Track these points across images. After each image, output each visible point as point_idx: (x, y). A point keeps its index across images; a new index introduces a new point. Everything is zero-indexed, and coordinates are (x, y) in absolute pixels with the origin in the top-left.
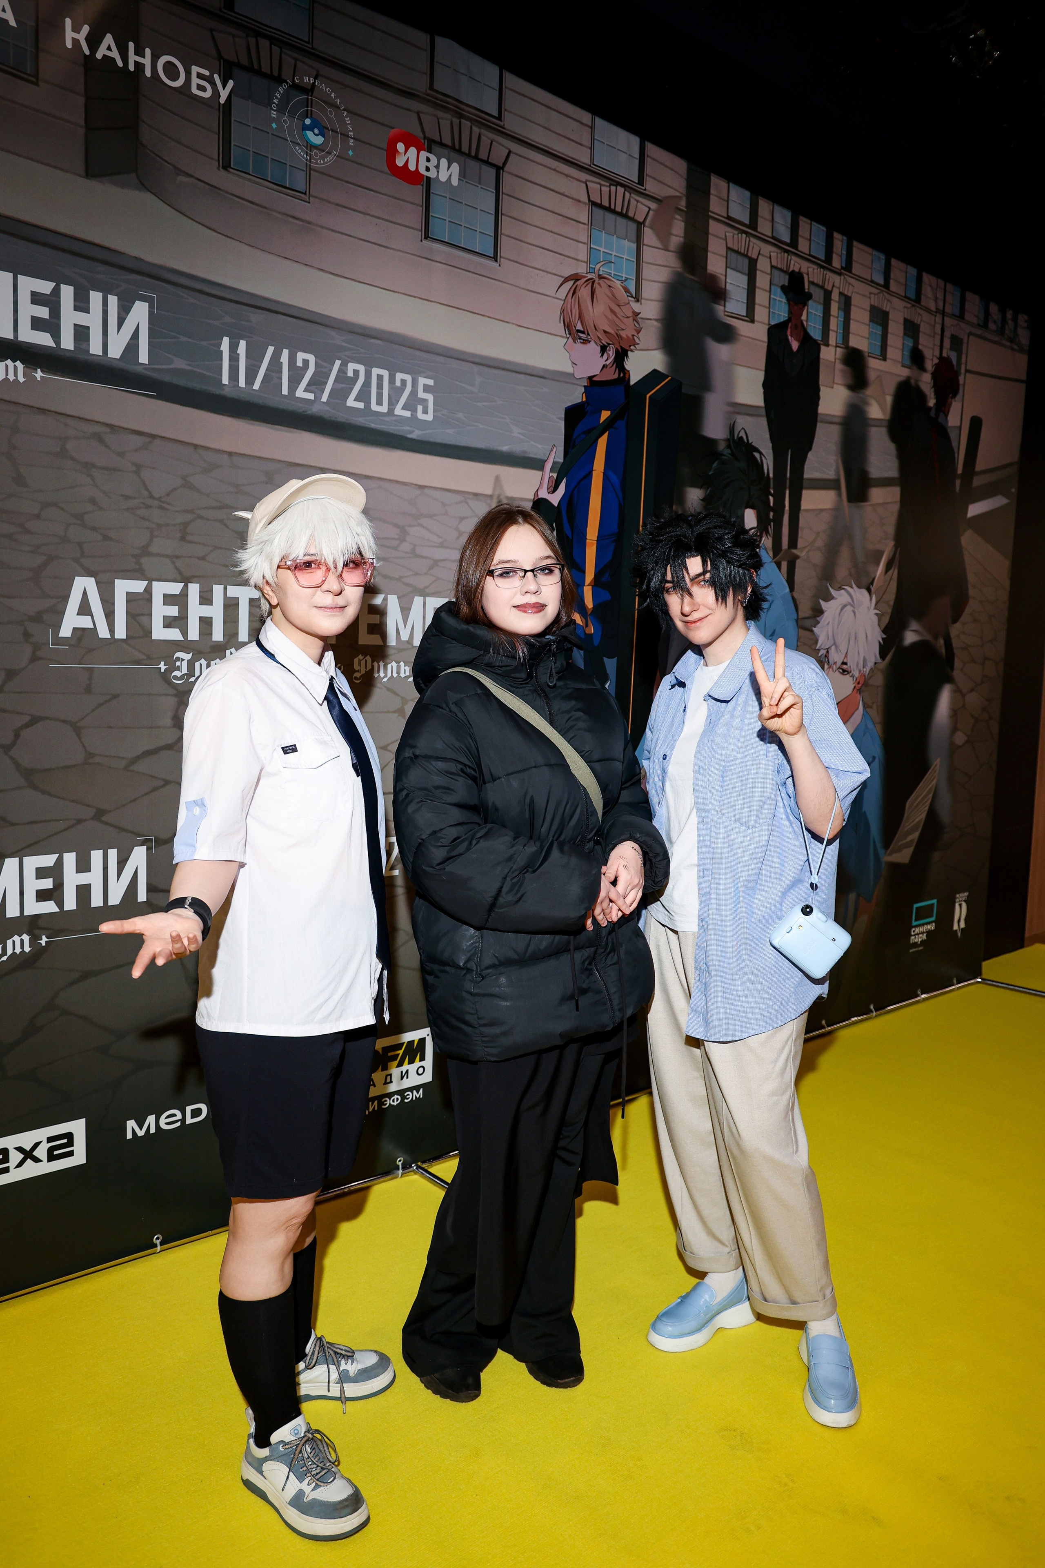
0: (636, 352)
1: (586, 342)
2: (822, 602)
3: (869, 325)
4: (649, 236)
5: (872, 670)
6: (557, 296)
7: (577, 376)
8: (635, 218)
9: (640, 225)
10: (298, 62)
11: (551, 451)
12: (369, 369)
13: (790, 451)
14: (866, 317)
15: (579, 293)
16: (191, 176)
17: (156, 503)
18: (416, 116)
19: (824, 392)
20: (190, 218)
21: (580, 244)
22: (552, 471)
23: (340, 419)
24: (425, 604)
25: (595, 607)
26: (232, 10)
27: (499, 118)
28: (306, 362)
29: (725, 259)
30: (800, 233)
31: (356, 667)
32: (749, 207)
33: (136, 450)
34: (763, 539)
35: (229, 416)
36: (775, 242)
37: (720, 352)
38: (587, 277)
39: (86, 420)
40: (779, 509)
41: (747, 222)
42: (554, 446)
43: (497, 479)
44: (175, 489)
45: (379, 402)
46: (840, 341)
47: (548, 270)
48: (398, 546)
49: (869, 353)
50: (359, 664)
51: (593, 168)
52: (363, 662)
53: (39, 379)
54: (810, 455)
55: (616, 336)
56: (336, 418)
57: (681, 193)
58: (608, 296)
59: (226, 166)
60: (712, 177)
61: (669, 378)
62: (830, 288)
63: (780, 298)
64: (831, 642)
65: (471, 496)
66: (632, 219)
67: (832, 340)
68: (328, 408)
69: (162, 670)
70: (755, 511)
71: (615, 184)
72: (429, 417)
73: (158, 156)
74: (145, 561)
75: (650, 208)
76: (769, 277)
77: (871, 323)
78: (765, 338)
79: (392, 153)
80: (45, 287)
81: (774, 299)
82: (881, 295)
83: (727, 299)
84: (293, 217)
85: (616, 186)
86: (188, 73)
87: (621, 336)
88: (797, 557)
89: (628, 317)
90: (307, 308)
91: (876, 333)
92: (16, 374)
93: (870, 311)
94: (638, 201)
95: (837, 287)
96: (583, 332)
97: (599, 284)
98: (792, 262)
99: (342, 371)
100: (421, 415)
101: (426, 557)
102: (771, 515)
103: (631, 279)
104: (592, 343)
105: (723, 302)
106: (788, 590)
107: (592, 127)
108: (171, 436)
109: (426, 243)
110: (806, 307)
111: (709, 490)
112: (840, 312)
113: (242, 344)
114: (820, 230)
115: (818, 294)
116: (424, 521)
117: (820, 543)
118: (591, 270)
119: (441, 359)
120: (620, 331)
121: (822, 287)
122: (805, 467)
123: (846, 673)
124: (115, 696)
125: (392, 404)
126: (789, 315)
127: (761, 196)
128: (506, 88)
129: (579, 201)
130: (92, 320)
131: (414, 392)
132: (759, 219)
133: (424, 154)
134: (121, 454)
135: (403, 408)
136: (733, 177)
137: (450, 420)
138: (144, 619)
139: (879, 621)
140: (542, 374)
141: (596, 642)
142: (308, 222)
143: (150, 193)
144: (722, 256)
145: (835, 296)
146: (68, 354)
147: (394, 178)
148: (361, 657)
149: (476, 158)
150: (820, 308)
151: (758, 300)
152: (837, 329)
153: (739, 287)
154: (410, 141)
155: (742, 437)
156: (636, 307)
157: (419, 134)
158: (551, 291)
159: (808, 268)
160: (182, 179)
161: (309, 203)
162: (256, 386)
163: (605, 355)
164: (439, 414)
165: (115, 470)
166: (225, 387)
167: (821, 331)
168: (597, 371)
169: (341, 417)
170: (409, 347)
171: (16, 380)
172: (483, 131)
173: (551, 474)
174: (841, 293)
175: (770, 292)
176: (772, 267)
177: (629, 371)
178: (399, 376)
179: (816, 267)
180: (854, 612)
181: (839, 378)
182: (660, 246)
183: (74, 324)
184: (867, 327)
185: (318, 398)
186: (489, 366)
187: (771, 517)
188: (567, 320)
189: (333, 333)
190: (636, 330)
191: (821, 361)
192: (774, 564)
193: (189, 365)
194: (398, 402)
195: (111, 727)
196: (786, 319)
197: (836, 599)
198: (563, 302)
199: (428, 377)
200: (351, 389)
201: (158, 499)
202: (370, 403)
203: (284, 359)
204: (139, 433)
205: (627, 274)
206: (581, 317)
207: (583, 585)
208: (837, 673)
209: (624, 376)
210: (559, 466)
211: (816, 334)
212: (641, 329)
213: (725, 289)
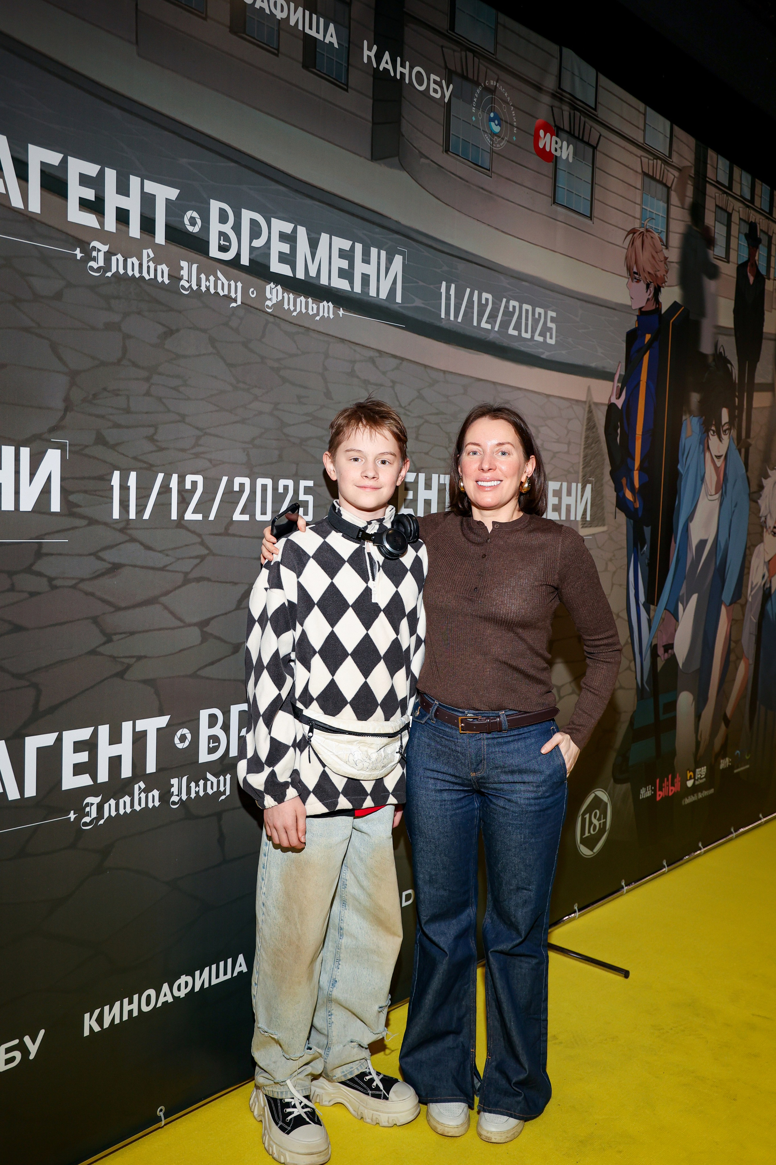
0: (666, 288)
1: (638, 281)
2: (763, 480)
4: (674, 199)
6: (623, 246)
7: (634, 308)
8: (667, 184)
9: (669, 188)
10: (488, 70)
11: (618, 366)
12: (521, 305)
13: (747, 362)
15: (635, 243)
16: (427, 158)
18: (551, 109)
20: (427, 190)
21: (637, 205)
22: (618, 382)
23: (505, 344)
25: (639, 487)
26: (453, 30)
27: (595, 109)
28: (487, 300)
29: (714, 214)
30: (756, 192)
32: (728, 172)
33: (393, 370)
34: (732, 431)
35: (445, 342)
36: (742, 199)
37: (711, 286)
38: (640, 231)
39: (368, 347)
40: (740, 408)
41: (727, 185)
42: (620, 362)
43: (589, 389)
44: (413, 400)
45: (526, 332)
47: (620, 226)
51: (645, 146)
53: (341, 316)
54: (759, 366)
55: (655, 276)
56: (503, 343)
57: (692, 164)
58: (651, 245)
59: (447, 151)
60: (709, 151)
61: (683, 308)
62: (771, 235)
63: (744, 243)
64: (768, 510)
65: (574, 402)
66: (665, 185)
67: (772, 276)
68: (498, 336)
70: (728, 409)
71: (656, 157)
72: (552, 342)
73: (410, 143)
75: (674, 176)
76: (738, 227)
78: (734, 274)
79: (537, 138)
80: (346, 244)
81: (741, 244)
83: (715, 245)
84: (482, 188)
85: (657, 159)
86: (429, 79)
87: (658, 276)
88: (750, 445)
89: (661, 261)
90: (491, 260)
92: (328, 313)
94: (668, 171)
96: (637, 274)
97: (646, 236)
98: (751, 215)
99: (507, 307)
100: (549, 341)
101: (549, 450)
102: (736, 412)
103: (664, 232)
104: (642, 281)
105: (712, 248)
106: (744, 471)
107: (645, 114)
108: (413, 359)
109: (554, 207)
110: (758, 250)
111: (703, 393)
113: (453, 286)
114: (766, 188)
117: (763, 433)
118: (642, 225)
119: (560, 296)
120: (657, 273)
121: (766, 233)
123: (775, 535)
125: (534, 332)
126: (749, 256)
127: (736, 165)
128: (600, 86)
129: (636, 172)
130: (371, 270)
131: (545, 323)
132: (734, 182)
133: (554, 138)
134: (384, 373)
135: (539, 335)
136: (721, 152)
137: (565, 343)
140: (615, 307)
141: (640, 514)
142: (490, 192)
143: (405, 173)
144: (712, 212)
146: (358, 296)
147: (538, 157)
149: (582, 140)
150: (766, 249)
151: (732, 245)
153: (722, 235)
154: (547, 129)
155: (721, 353)
156: (666, 252)
157: (552, 124)
158: (619, 242)
159: (760, 219)
160: (423, 160)
161: (491, 177)
162: (460, 320)
163: (649, 291)
164: (559, 339)
165: (381, 385)
166: (443, 320)
168: (643, 304)
169: (505, 342)
170: (544, 288)
171: (329, 317)
172: (586, 119)
173: (618, 385)
176: (740, 219)
177: (661, 303)
178: (538, 310)
179: (763, 218)
182: (679, 205)
183: (362, 273)
185: (493, 327)
186: (586, 301)
187: (736, 414)
188: (629, 265)
189: (502, 277)
190: (666, 271)
191: (766, 292)
192: (737, 451)
193: (423, 303)
194: (536, 329)
196: (747, 259)
197: (771, 477)
198: (627, 251)
199: (552, 311)
200: (511, 321)
201: (404, 408)
202: (521, 331)
203: (475, 298)
204: (395, 357)
205: (662, 228)
206: (636, 262)
207: (634, 470)
208: (771, 535)
209: (659, 307)
210: (622, 378)
211: (763, 272)
212: (668, 269)
213: (714, 237)
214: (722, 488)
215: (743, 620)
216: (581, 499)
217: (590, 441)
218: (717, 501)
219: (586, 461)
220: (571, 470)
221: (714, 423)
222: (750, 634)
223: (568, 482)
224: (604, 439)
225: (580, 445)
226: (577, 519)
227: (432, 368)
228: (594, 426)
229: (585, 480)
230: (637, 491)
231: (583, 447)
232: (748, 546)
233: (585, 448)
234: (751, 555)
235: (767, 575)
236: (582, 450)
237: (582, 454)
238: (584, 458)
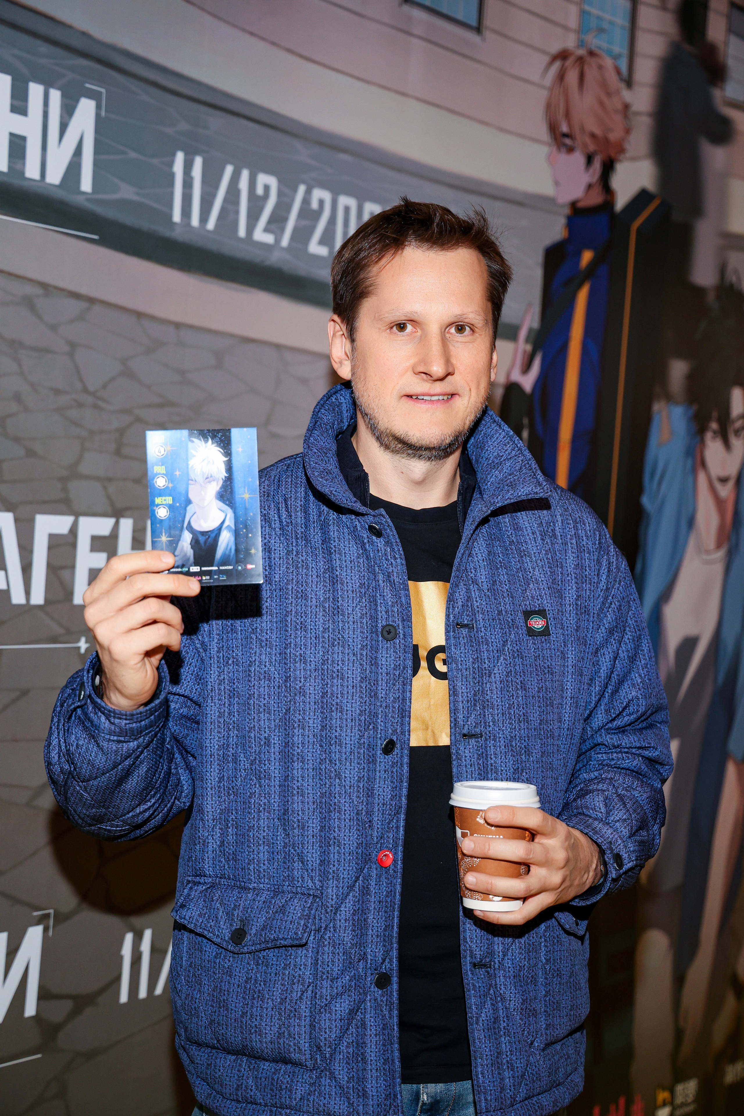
1: (570, 150)
6: (543, 84)
7: (560, 201)
11: (527, 313)
12: (336, 197)
15: (566, 78)
17: (89, 400)
21: (571, 5)
23: (300, 273)
28: (267, 188)
33: (71, 322)
35: (179, 269)
37: (714, 158)
38: (577, 54)
39: (18, 277)
42: (530, 304)
44: (112, 379)
47: (536, 45)
55: (603, 139)
56: (297, 271)
58: (597, 82)
68: (287, 256)
69: (83, 651)
74: (73, 486)
83: (727, 79)
87: (609, 141)
89: (618, 112)
90: (274, 109)
96: (568, 137)
97: (589, 63)
99: (306, 201)
103: (623, 55)
104: (577, 151)
105: (721, 85)
108: (112, 301)
109: (407, 8)
113: (198, 162)
118: (581, 44)
120: (608, 133)
124: (25, 693)
130: (28, 126)
134: (54, 328)
138: (65, 574)
153: (741, 60)
156: (627, 95)
158: (535, 76)
162: (211, 225)
163: (591, 169)
165: (47, 351)
166: (175, 227)
168: (579, 194)
169: (302, 269)
173: (525, 347)
177: (615, 192)
178: (369, 207)
183: (11, 135)
185: (278, 240)
188: (552, 119)
189: (298, 145)
190: (625, 131)
193: (137, 194)
195: (15, 741)
198: (549, 93)
200: (315, 227)
201: (93, 394)
203: (244, 184)
204: (76, 296)
205: (620, 47)
209: (609, 199)
210: (533, 334)
212: (631, 127)
213: (725, 65)
214: (730, 537)
218: (719, 562)
221: (714, 415)
227: (152, 318)
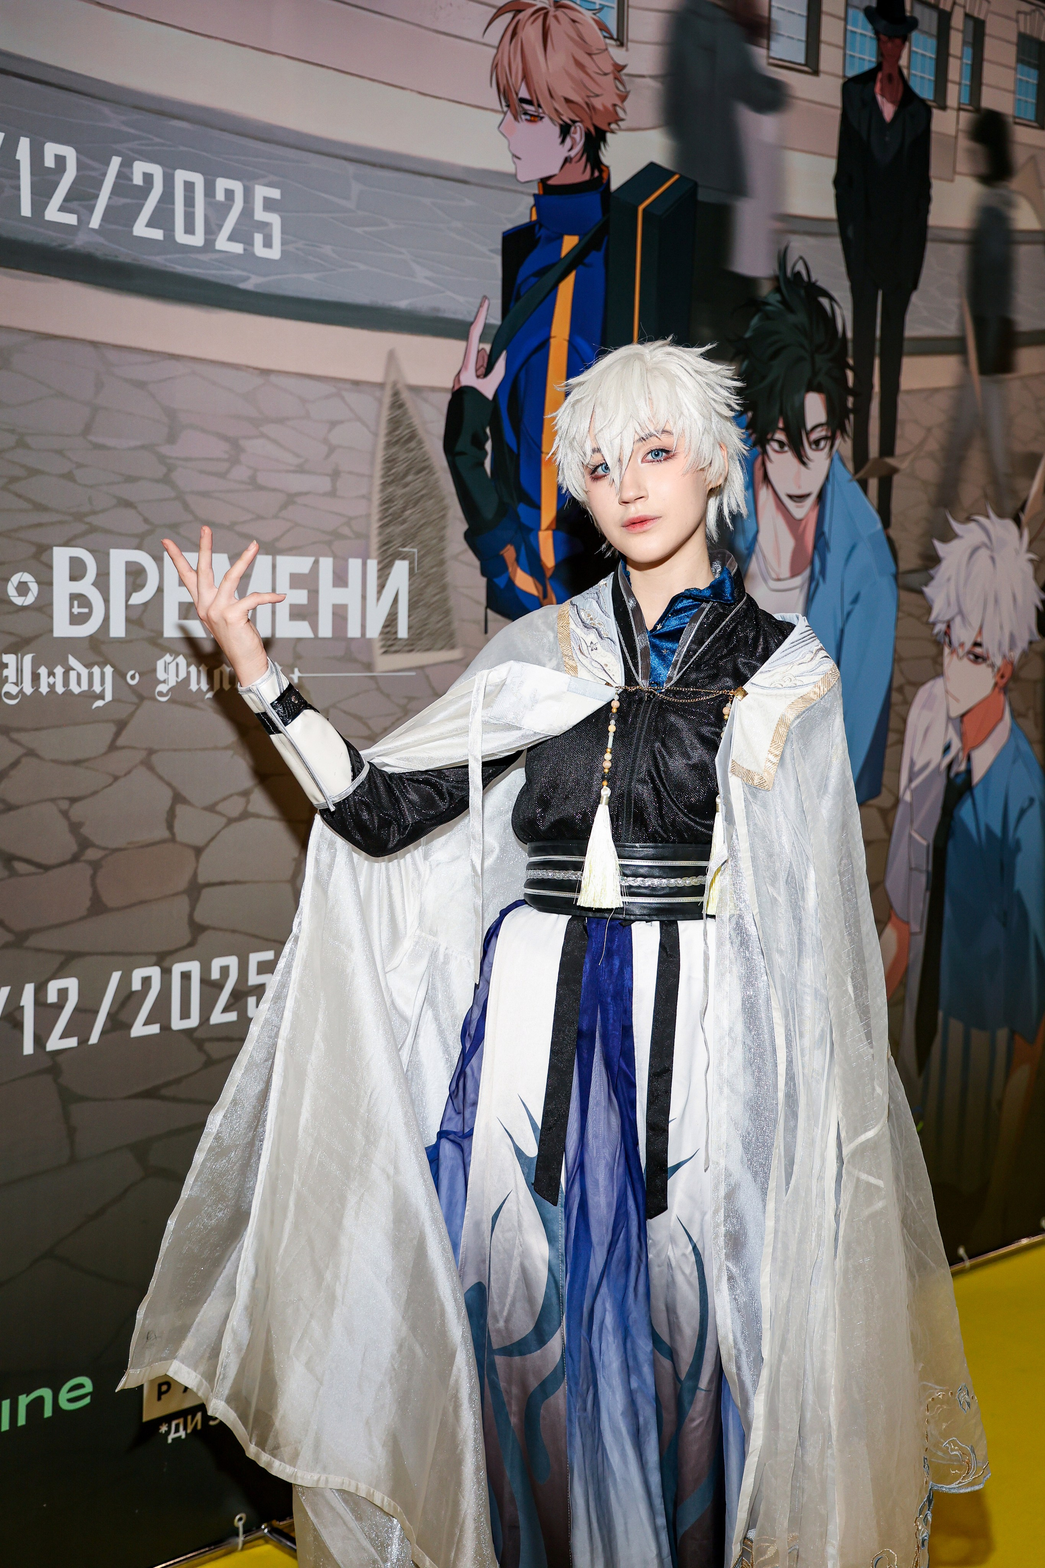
0: (620, 134)
1: (535, 118)
2: (938, 544)
3: (1015, 69)
5: (1024, 654)
6: (485, 40)
7: (522, 178)
11: (481, 306)
12: (170, 171)
13: (880, 294)
14: (1010, 54)
15: (522, 34)
19: (938, 188)
22: (482, 339)
23: (121, 259)
24: (274, 567)
25: (557, 566)
28: (60, 160)
31: (161, 675)
34: (838, 442)
37: (759, 128)
38: (534, 5)
40: (863, 392)
42: (485, 298)
43: (391, 356)
45: (190, 229)
46: (965, 99)
48: (228, 471)
49: (1015, 117)
50: (166, 670)
52: (172, 667)
54: (915, 298)
55: (585, 106)
56: (116, 256)
58: (571, 39)
61: (676, 177)
62: (948, 8)
63: (863, 29)
64: (954, 610)
65: (348, 386)
67: (952, 99)
68: (101, 240)
70: (823, 396)
72: (275, 253)
77: (1020, 66)
78: (838, 102)
81: (852, 32)
82: (1037, 13)
83: (773, 36)
87: (594, 108)
88: (894, 470)
89: (606, 74)
91: (1027, 82)
93: (1018, 45)
95: (960, 5)
96: (529, 102)
97: (556, 17)
99: (124, 175)
100: (260, 250)
101: (274, 490)
102: (850, 402)
103: (608, 7)
104: (546, 120)
105: (765, 42)
106: (879, 526)
110: (907, 44)
111: (746, 363)
112: (965, 48)
115: (927, 19)
116: (270, 430)
117: (933, 445)
119: (291, 153)
120: (592, 99)
122: (909, 318)
123: (980, 660)
125: (211, 231)
126: (878, 58)
131: (248, 211)
135: (231, 238)
137: (310, 258)
139: (1036, 570)
140: (461, 176)
145: (958, 21)
148: (168, 658)
150: (932, 43)
151: (825, 35)
152: (961, 78)
153: (793, 13)
155: (799, 274)
158: (475, 33)
163: (568, 141)
164: (290, 248)
167: (932, 86)
168: (554, 169)
169: (125, 254)
170: (237, 134)
173: (482, 346)
174: (967, 16)
175: (846, 19)
177: (607, 167)
178: (222, 184)
180: (993, 559)
181: (963, 164)
184: (1012, 72)
185: (83, 221)
186: (374, 165)
187: (850, 404)
188: (503, 82)
189: (106, 110)
190: (618, 95)
191: (933, 136)
192: (856, 486)
194: (220, 227)
196: (873, 65)
197: (961, 537)
198: (495, 51)
199: (270, 185)
200: (140, 207)
202: (173, 230)
203: (24, 154)
206: (526, 77)
207: (538, 527)
208: (965, 661)
209: (600, 176)
210: (494, 332)
211: (924, 90)
212: (628, 93)
213: (769, 19)
214: (812, 563)
215: (889, 840)
216: (380, 592)
217: (400, 468)
218: (798, 590)
219: (390, 511)
220: (346, 531)
221: (781, 425)
222: (911, 869)
223: (335, 557)
224: (445, 463)
225: (371, 477)
226: (369, 635)
228: (413, 436)
229: (390, 551)
230: (549, 574)
231: (378, 481)
232: (895, 684)
233: (385, 485)
234: (908, 703)
235: (956, 745)
236: (377, 488)
237: (376, 498)
238: (382, 504)
